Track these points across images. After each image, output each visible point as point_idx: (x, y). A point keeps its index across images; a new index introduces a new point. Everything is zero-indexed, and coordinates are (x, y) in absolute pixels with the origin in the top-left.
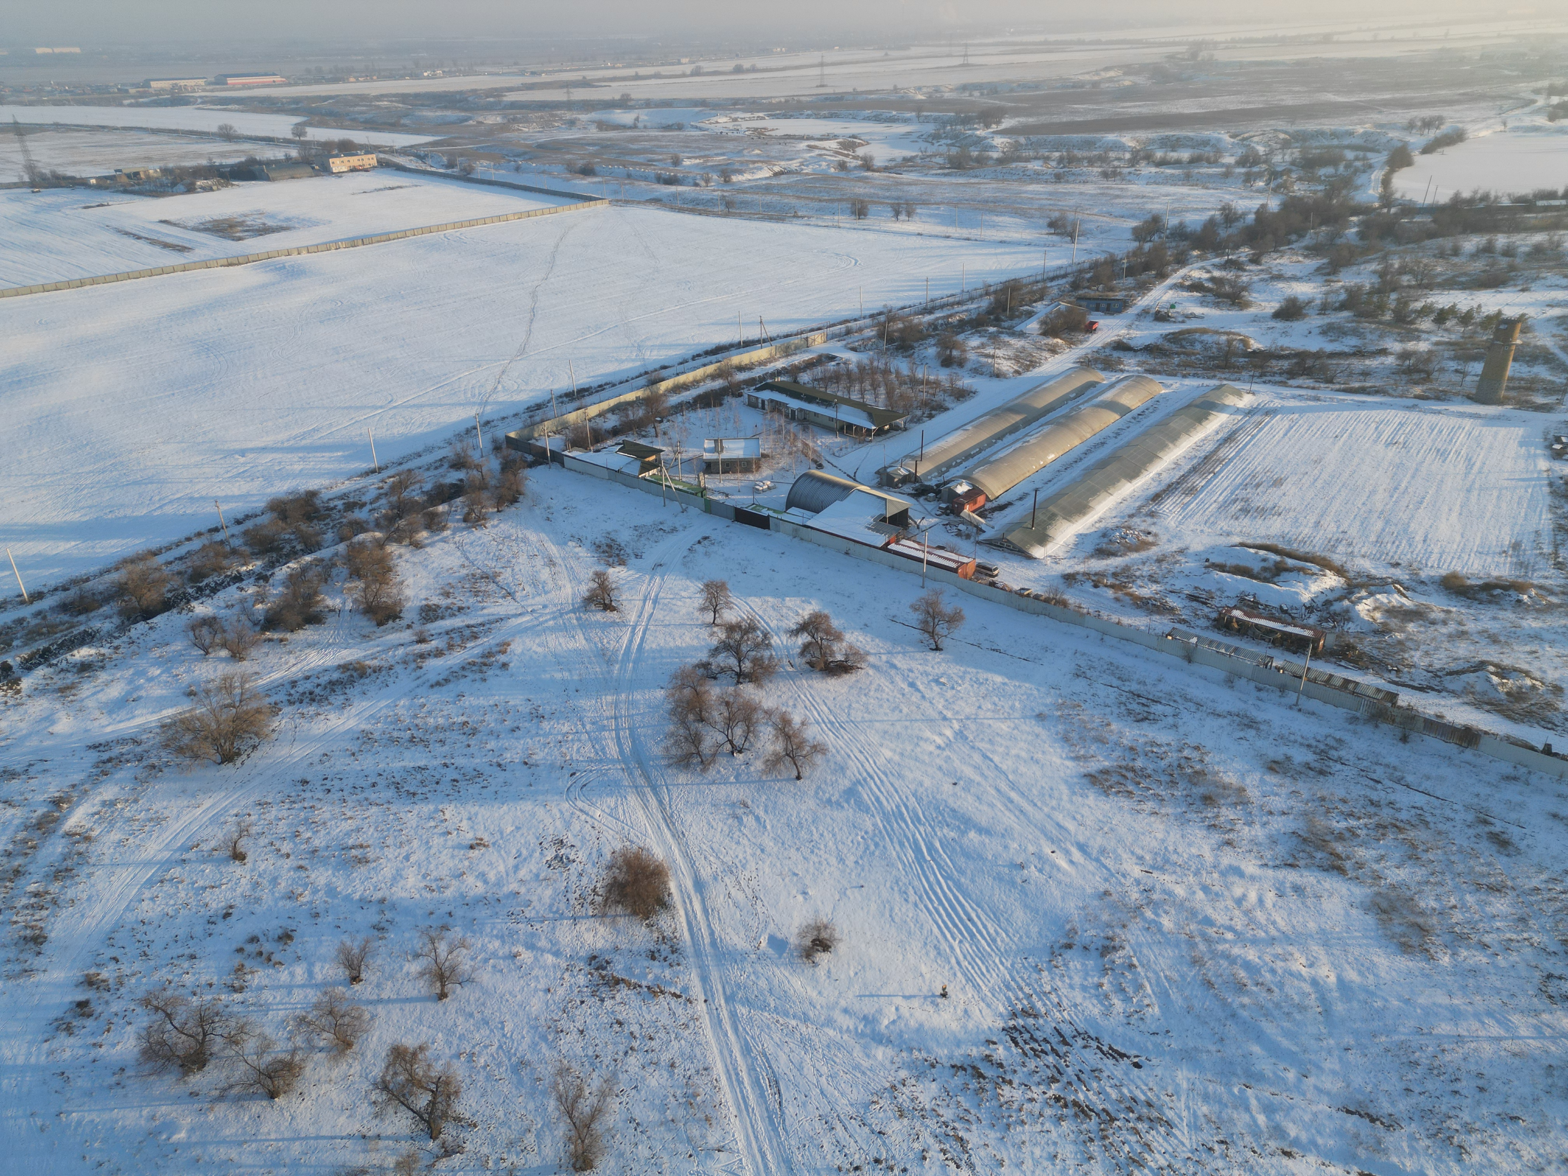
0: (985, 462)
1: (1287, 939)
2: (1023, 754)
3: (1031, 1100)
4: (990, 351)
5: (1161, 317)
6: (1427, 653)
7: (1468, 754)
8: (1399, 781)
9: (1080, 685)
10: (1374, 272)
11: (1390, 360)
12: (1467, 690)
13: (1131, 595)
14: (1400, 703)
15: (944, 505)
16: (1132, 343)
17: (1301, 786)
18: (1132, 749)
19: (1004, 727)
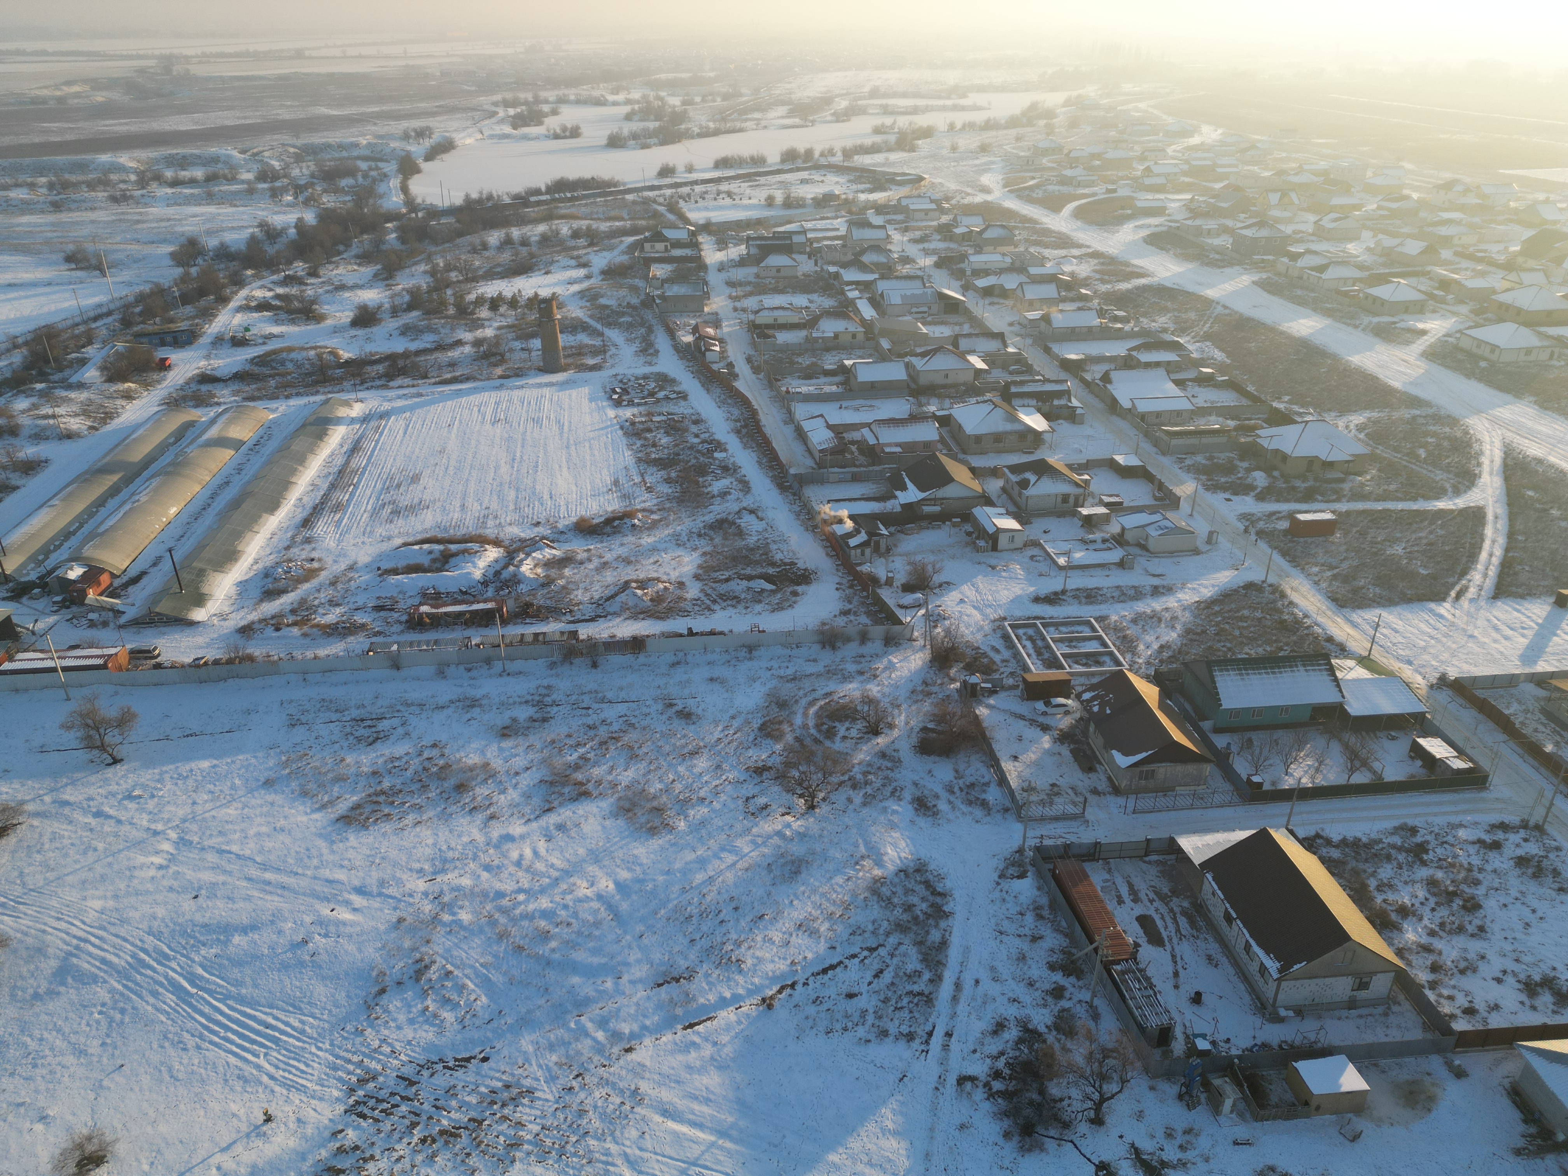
0: (92, 536)
1: (567, 873)
2: (264, 829)
3: (398, 1160)
4: (47, 410)
5: (238, 342)
6: (586, 589)
7: (642, 658)
8: (602, 701)
9: (299, 733)
10: (425, 272)
11: (467, 349)
12: (624, 608)
13: (317, 626)
14: (581, 637)
15: (58, 598)
16: (218, 374)
17: (535, 739)
18: (374, 773)
19: (232, 812)
